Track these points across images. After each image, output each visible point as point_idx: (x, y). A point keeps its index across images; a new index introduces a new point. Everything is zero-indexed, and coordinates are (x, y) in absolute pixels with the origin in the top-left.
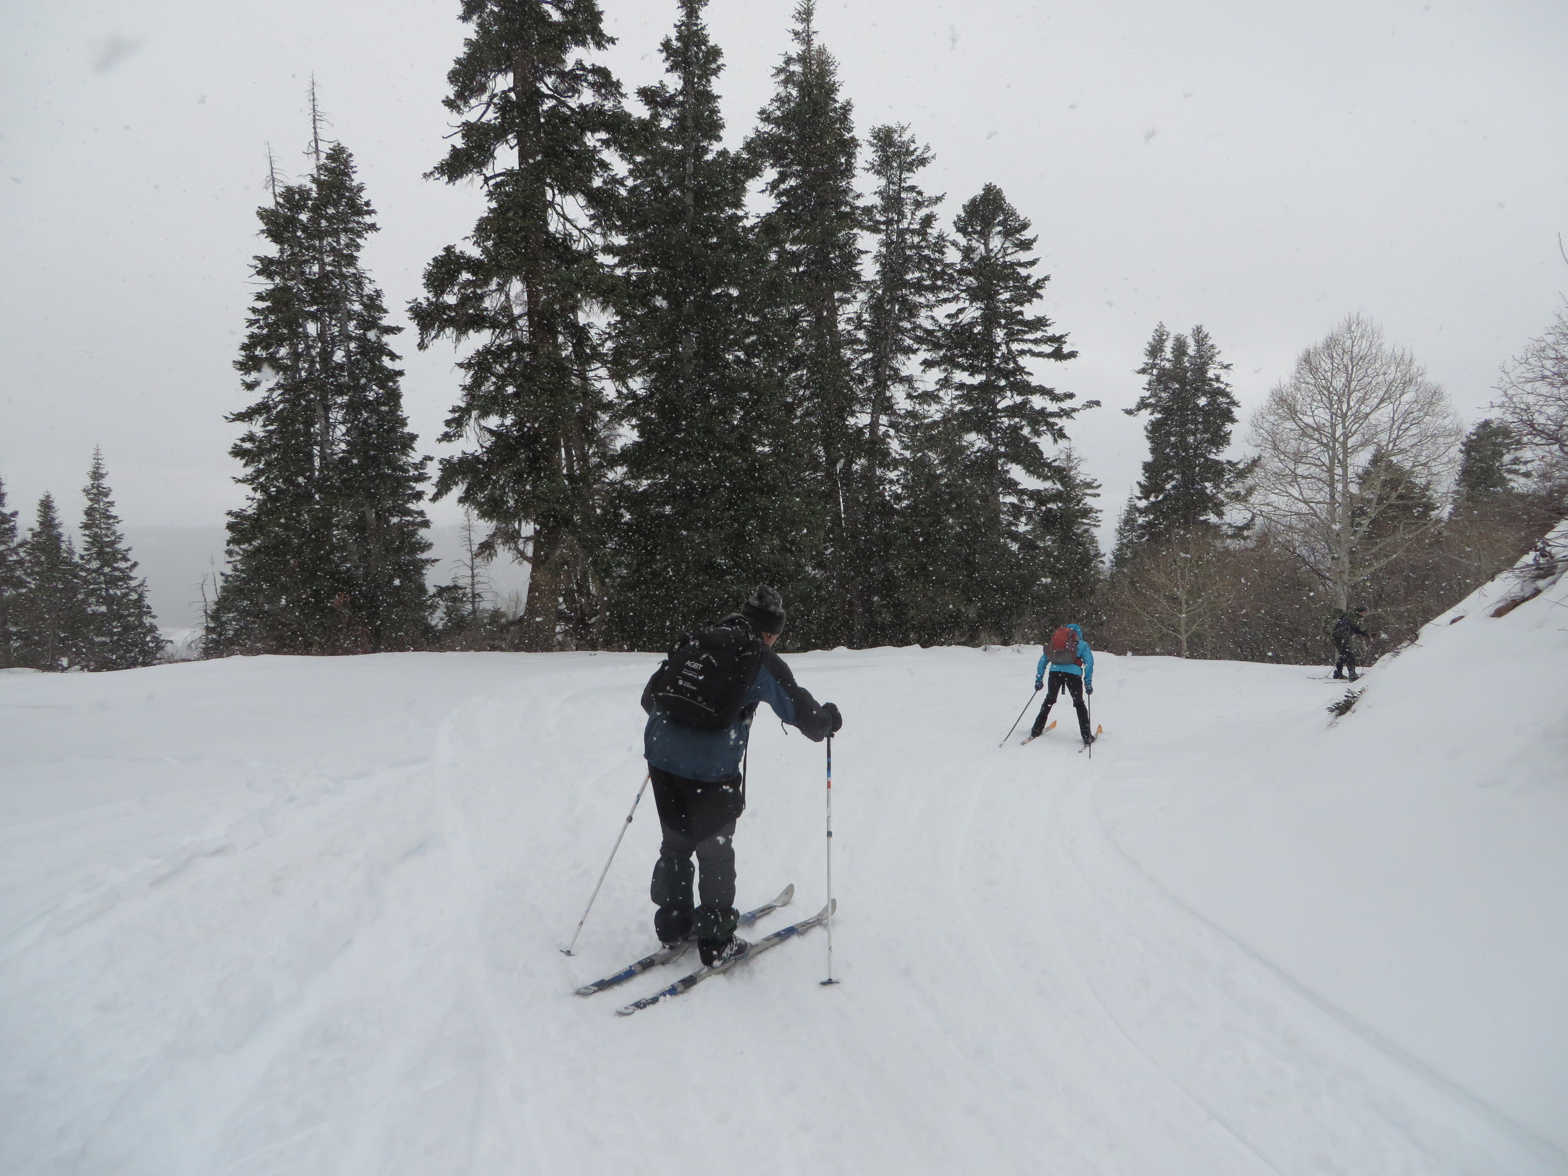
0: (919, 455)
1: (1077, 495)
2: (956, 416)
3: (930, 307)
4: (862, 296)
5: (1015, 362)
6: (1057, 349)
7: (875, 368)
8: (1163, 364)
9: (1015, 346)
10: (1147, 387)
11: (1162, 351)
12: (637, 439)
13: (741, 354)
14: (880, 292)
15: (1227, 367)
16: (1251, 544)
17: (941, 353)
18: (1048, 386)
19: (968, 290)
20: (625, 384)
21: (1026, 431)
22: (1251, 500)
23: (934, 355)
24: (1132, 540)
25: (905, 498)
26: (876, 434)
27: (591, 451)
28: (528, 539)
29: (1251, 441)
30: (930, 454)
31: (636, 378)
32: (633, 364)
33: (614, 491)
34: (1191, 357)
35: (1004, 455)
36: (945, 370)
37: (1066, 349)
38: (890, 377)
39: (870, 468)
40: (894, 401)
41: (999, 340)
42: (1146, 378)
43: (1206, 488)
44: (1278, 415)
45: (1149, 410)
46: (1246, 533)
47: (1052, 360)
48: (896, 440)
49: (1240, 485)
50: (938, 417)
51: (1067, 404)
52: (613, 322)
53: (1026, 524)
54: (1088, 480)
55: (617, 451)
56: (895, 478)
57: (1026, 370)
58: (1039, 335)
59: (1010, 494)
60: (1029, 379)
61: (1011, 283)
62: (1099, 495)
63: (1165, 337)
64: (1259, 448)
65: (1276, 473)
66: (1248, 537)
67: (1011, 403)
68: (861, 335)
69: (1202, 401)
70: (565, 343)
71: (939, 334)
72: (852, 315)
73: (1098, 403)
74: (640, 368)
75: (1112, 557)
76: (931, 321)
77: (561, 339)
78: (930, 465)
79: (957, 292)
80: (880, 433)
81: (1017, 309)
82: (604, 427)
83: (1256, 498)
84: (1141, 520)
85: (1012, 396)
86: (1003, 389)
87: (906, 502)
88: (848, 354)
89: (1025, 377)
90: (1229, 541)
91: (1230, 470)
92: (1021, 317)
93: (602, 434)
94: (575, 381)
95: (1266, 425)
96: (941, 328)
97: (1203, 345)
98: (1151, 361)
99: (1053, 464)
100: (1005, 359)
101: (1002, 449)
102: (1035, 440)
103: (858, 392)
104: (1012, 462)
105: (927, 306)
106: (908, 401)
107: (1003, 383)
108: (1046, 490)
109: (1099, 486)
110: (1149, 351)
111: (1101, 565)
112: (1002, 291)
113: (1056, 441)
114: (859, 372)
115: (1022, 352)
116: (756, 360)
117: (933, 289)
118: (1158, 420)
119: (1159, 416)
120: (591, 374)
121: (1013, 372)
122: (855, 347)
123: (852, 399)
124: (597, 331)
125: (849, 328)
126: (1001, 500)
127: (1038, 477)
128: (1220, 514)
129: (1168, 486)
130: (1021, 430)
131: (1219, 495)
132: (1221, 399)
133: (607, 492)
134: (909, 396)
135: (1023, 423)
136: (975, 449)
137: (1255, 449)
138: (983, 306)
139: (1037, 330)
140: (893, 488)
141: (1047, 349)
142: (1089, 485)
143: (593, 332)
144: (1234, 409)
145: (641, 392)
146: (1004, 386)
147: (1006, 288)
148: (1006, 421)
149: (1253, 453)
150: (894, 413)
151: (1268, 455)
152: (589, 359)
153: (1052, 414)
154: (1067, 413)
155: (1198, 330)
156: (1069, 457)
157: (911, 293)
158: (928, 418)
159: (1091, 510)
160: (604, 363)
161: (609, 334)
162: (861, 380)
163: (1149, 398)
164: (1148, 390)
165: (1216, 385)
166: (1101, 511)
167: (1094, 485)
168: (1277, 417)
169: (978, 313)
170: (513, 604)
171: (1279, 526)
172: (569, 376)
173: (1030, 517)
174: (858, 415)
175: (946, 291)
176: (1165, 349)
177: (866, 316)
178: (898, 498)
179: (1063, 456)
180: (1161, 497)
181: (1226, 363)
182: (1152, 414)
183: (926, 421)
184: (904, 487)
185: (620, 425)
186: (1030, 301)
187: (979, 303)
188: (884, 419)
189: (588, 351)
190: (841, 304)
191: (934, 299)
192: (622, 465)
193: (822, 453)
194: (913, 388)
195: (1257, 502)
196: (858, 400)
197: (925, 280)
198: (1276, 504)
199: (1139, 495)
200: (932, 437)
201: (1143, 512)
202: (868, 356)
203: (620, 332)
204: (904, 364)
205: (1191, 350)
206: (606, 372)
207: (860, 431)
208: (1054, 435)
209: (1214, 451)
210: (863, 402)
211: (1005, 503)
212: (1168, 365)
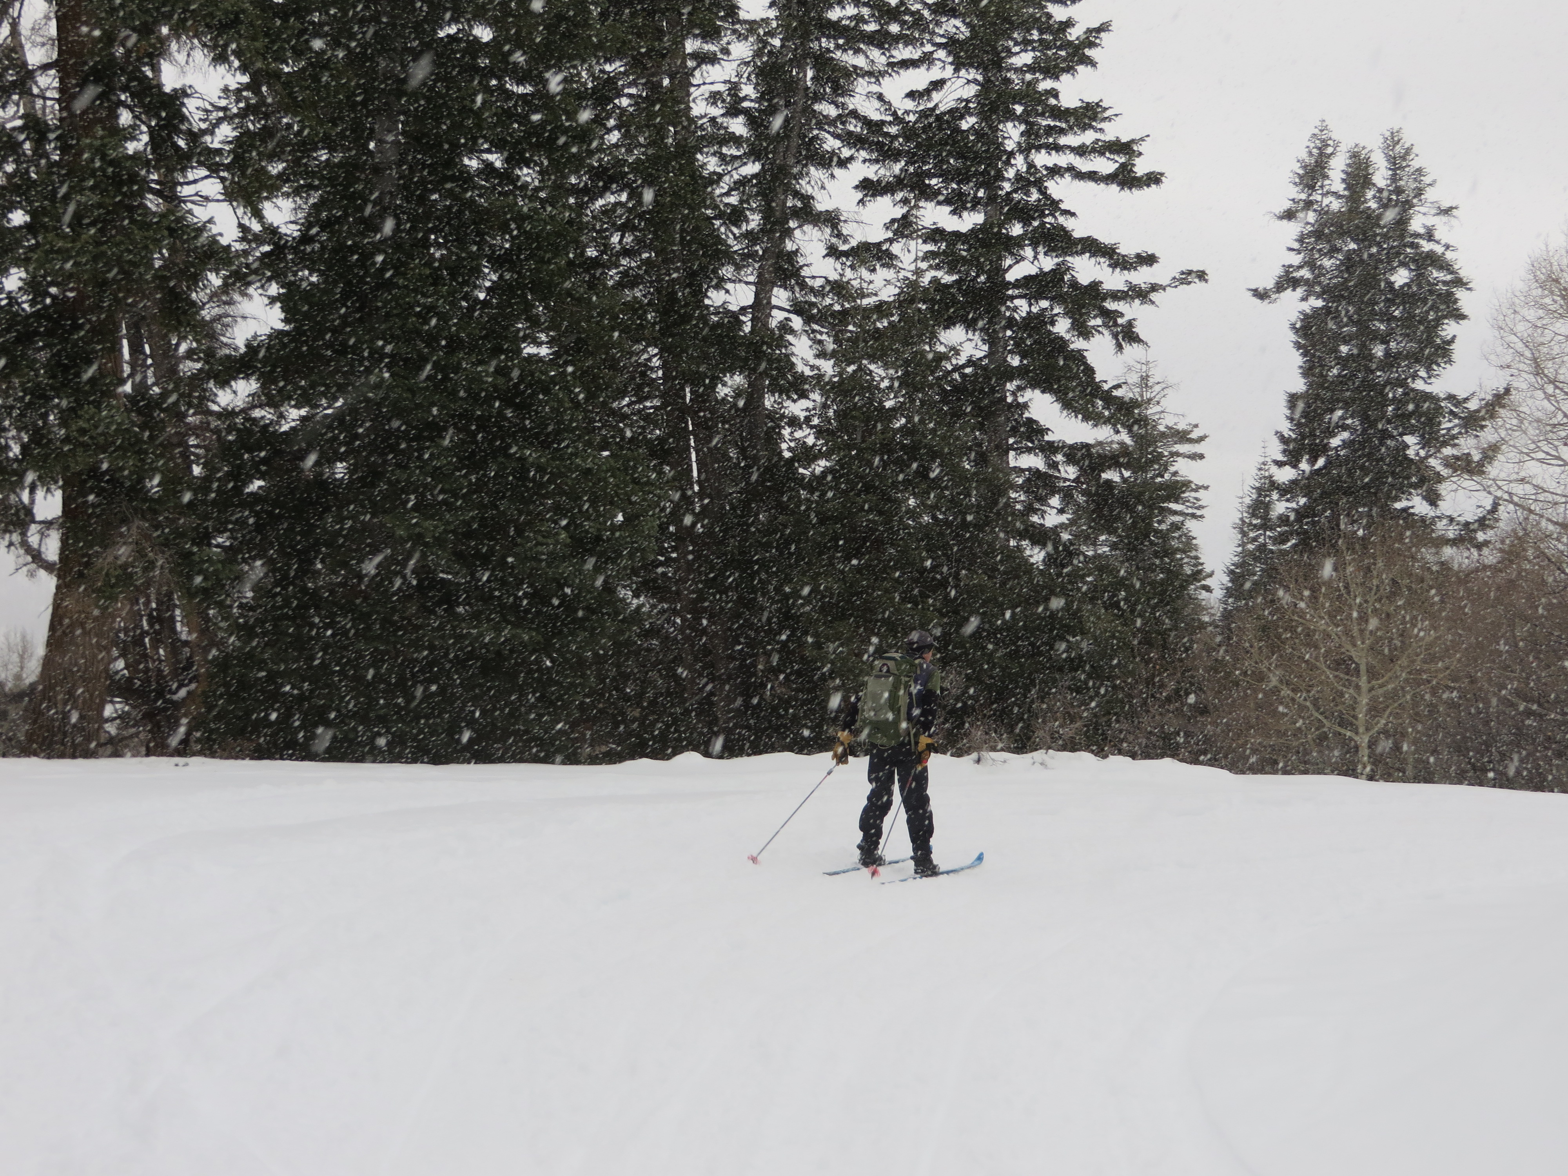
0: (851, 369)
1: (1161, 455)
2: (925, 295)
3: (875, 75)
4: (742, 50)
5: (1043, 191)
6: (1123, 166)
7: (762, 193)
8: (1326, 201)
9: (1042, 159)
10: (1296, 245)
11: (1326, 177)
12: (280, 326)
13: (496, 160)
14: (777, 42)
15: (1446, 212)
16: (1490, 557)
17: (897, 168)
18: (1105, 238)
19: (952, 44)
20: (258, 214)
21: (1062, 327)
22: (1493, 470)
23: (882, 172)
24: (1265, 545)
25: (820, 455)
26: (765, 325)
27: (183, 348)
28: (48, 524)
29: (1493, 357)
30: (872, 367)
31: (280, 201)
32: (274, 172)
33: (229, 431)
34: (1380, 191)
35: (1021, 372)
36: (905, 201)
37: (1141, 168)
38: (796, 213)
39: (753, 395)
40: (801, 261)
41: (1010, 146)
42: (1292, 230)
43: (1407, 447)
44: (1543, 307)
45: (1300, 291)
46: (1481, 536)
47: (1114, 188)
48: (804, 338)
49: (1471, 441)
50: (888, 294)
51: (1142, 276)
52: (233, 86)
53: (1061, 511)
54: (1181, 427)
55: (236, 349)
56: (802, 415)
57: (1063, 206)
58: (1088, 137)
59: (1029, 450)
60: (1068, 223)
61: (1035, 35)
62: (1201, 457)
63: (1329, 150)
64: (1508, 372)
65: (1538, 421)
66: (1486, 543)
67: (1033, 270)
68: (738, 126)
69: (1401, 277)
70: (134, 127)
71: (893, 130)
72: (722, 88)
73: (1202, 275)
74: (288, 180)
75: (1226, 579)
76: (877, 104)
77: (125, 118)
78: (872, 387)
79: (929, 48)
80: (773, 323)
81: (1045, 85)
82: (211, 299)
83: (1497, 469)
84: (1280, 507)
85: (1035, 258)
86: (1018, 242)
87: (823, 463)
88: (712, 164)
89: (1061, 220)
90: (1448, 551)
91: (1451, 412)
92: (1053, 101)
93: (207, 314)
94: (153, 203)
95: (1521, 328)
96: (897, 119)
97: (1402, 168)
98: (1303, 196)
99: (1115, 393)
100: (1023, 182)
101: (1015, 361)
102: (1078, 344)
103: (731, 241)
104: (1033, 387)
105: (870, 74)
106: (831, 260)
107: (1017, 230)
108: (1100, 443)
109: (1201, 439)
110: (1301, 177)
111: (1204, 594)
112: (1016, 49)
113: (1120, 347)
114: (733, 200)
115: (1055, 171)
116: (525, 171)
117: (881, 40)
118: (1316, 310)
119: (1319, 303)
120: (185, 191)
121: (1039, 210)
122: (725, 150)
123: (722, 255)
124: (200, 103)
125: (716, 111)
126: (1012, 464)
127: (1086, 418)
128: (1433, 499)
129: (1335, 442)
130: (1053, 323)
131: (1432, 462)
132: (1436, 274)
133: (217, 431)
134: (833, 252)
135: (1056, 311)
136: (962, 360)
137: (1501, 373)
138: (980, 78)
139: (1084, 127)
140: (798, 434)
141: (1105, 165)
142: (1183, 437)
143: (191, 106)
144: (1460, 294)
145: (291, 231)
146: (1021, 237)
147: (1026, 43)
148: (1022, 306)
149: (1496, 382)
150: (803, 285)
151: (1524, 386)
152: (184, 160)
153: (1116, 296)
154: (1141, 294)
155: (1393, 140)
156: (1145, 379)
157: (838, 47)
158: (868, 295)
159: (1187, 484)
160: (214, 169)
161: (225, 109)
162: (736, 216)
163: (1300, 267)
164: (1299, 252)
165: (1426, 246)
166: (1206, 488)
167: (1194, 435)
168: (1541, 313)
169: (971, 91)
170: (15, 658)
171: (1544, 523)
172: (141, 194)
173: (1067, 496)
174: (729, 286)
175: (906, 45)
176: (1331, 173)
177: (748, 90)
178: (806, 455)
179: (1134, 378)
180: (1321, 462)
181: (1445, 205)
182: (1304, 299)
183: (865, 302)
184: (820, 432)
185: (244, 294)
186: (1070, 69)
187: (972, 71)
188: (780, 296)
189: (182, 143)
190: (699, 65)
191: (883, 60)
192: (247, 377)
193: (656, 362)
194: (839, 235)
195: (1503, 475)
196: (727, 256)
197: (866, 22)
198: (1537, 481)
199: (1280, 458)
200: (878, 334)
201: (1287, 490)
202: (752, 168)
203: (248, 106)
204: (823, 187)
205: (1381, 177)
206: (219, 187)
207: (734, 318)
208: (1115, 336)
209: (1423, 373)
210: (740, 263)
211: (1020, 471)
212: (1336, 205)
